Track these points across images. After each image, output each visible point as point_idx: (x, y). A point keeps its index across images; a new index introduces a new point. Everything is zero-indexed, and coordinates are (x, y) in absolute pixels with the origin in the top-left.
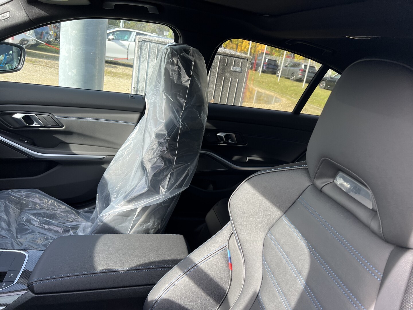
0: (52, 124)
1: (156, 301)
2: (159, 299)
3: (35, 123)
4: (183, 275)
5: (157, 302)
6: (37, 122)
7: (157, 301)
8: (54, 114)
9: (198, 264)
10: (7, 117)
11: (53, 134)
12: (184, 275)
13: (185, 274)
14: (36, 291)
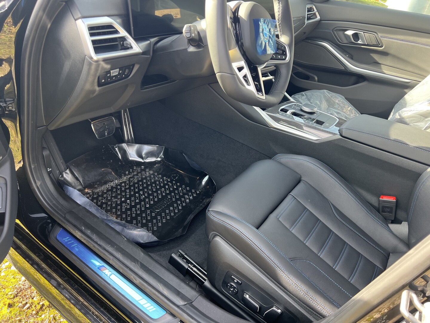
0: (374, 43)
3: (360, 40)
6: (361, 40)
8: (379, 34)
10: (341, 33)
11: (371, 53)
14: (344, 135)
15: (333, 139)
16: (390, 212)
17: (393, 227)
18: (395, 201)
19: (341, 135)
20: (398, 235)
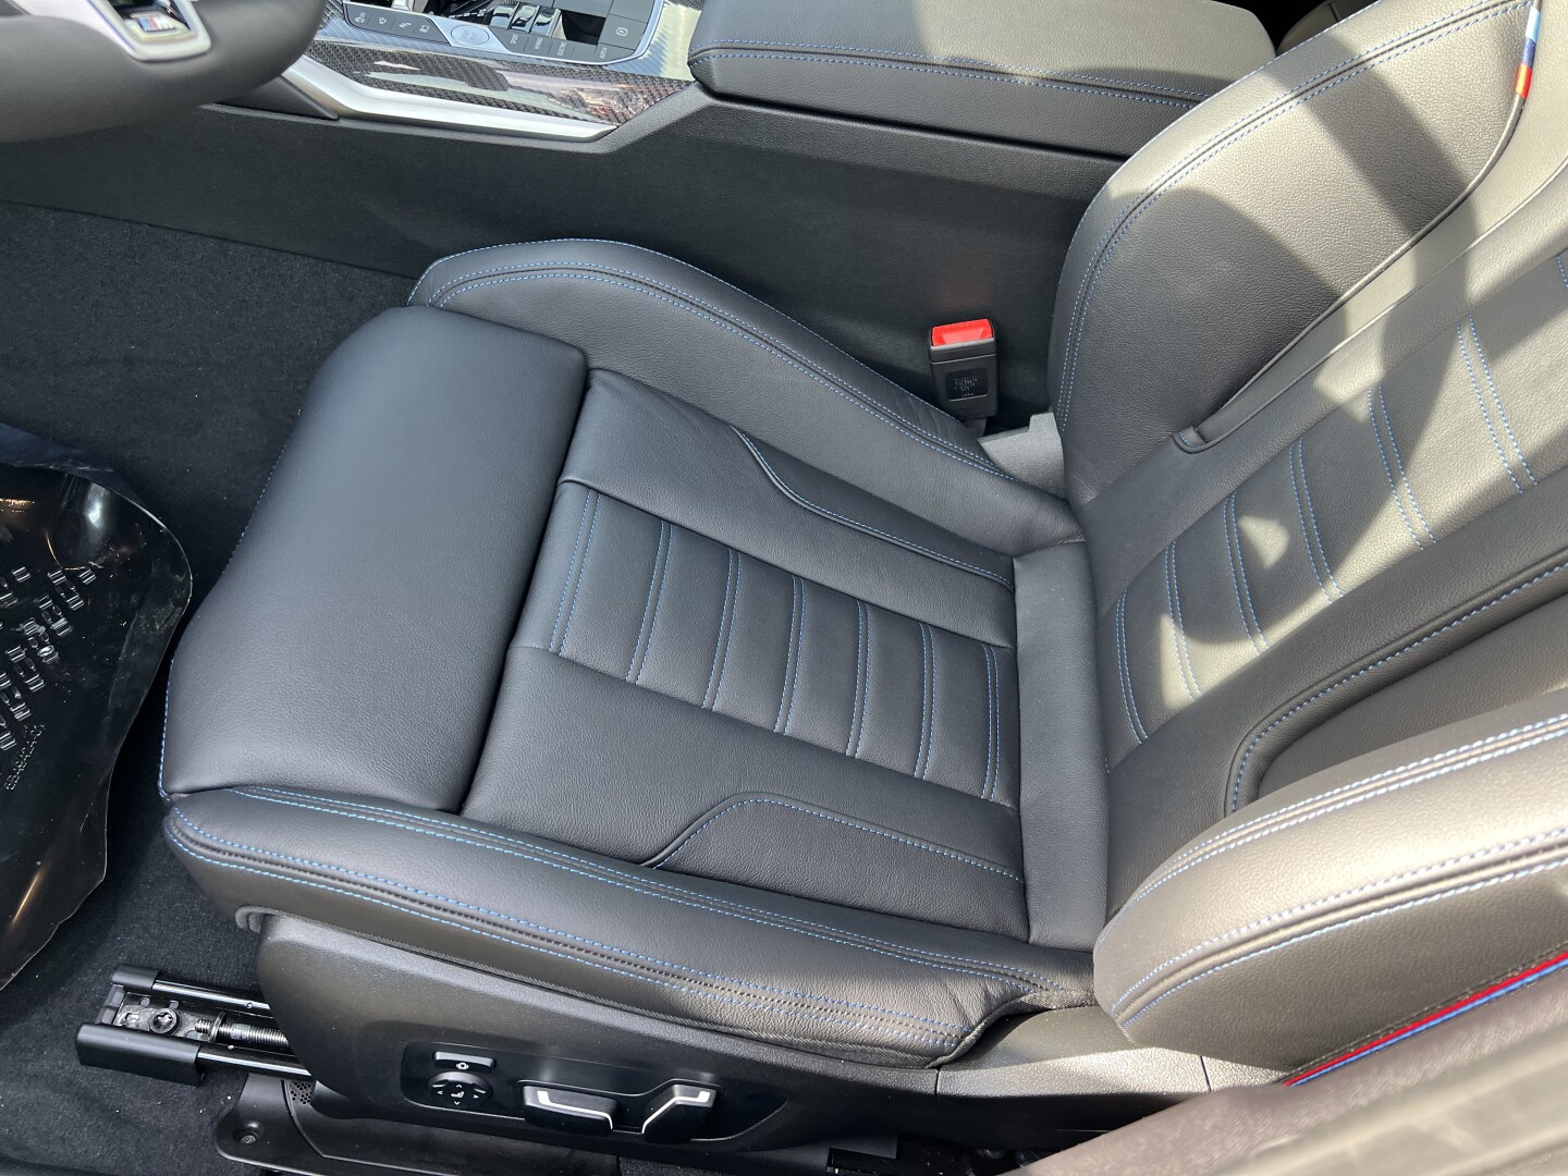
1: (1145, 195)
2: (1162, 188)
4: (1287, 102)
5: (1152, 197)
7: (1152, 193)
9: (1371, 62)
12: (1296, 100)
13: (1296, 97)
14: (719, 83)
15: (674, 119)
16: (977, 390)
17: (1001, 446)
18: (992, 339)
19: (707, 89)
20: (1024, 476)
